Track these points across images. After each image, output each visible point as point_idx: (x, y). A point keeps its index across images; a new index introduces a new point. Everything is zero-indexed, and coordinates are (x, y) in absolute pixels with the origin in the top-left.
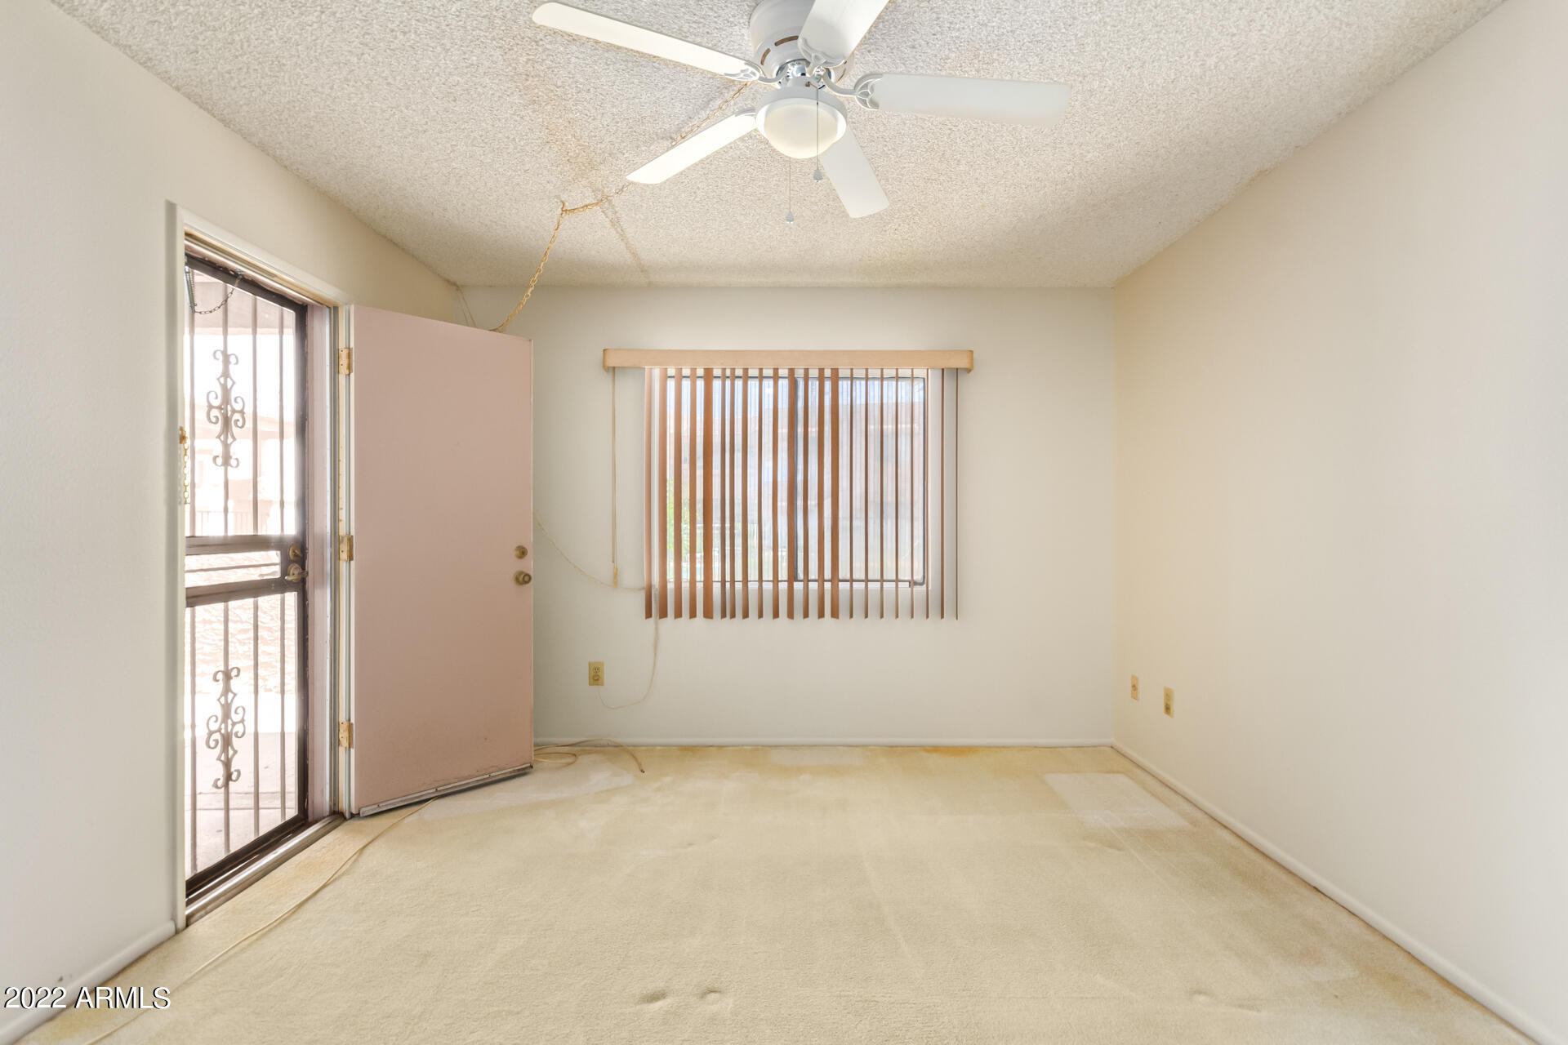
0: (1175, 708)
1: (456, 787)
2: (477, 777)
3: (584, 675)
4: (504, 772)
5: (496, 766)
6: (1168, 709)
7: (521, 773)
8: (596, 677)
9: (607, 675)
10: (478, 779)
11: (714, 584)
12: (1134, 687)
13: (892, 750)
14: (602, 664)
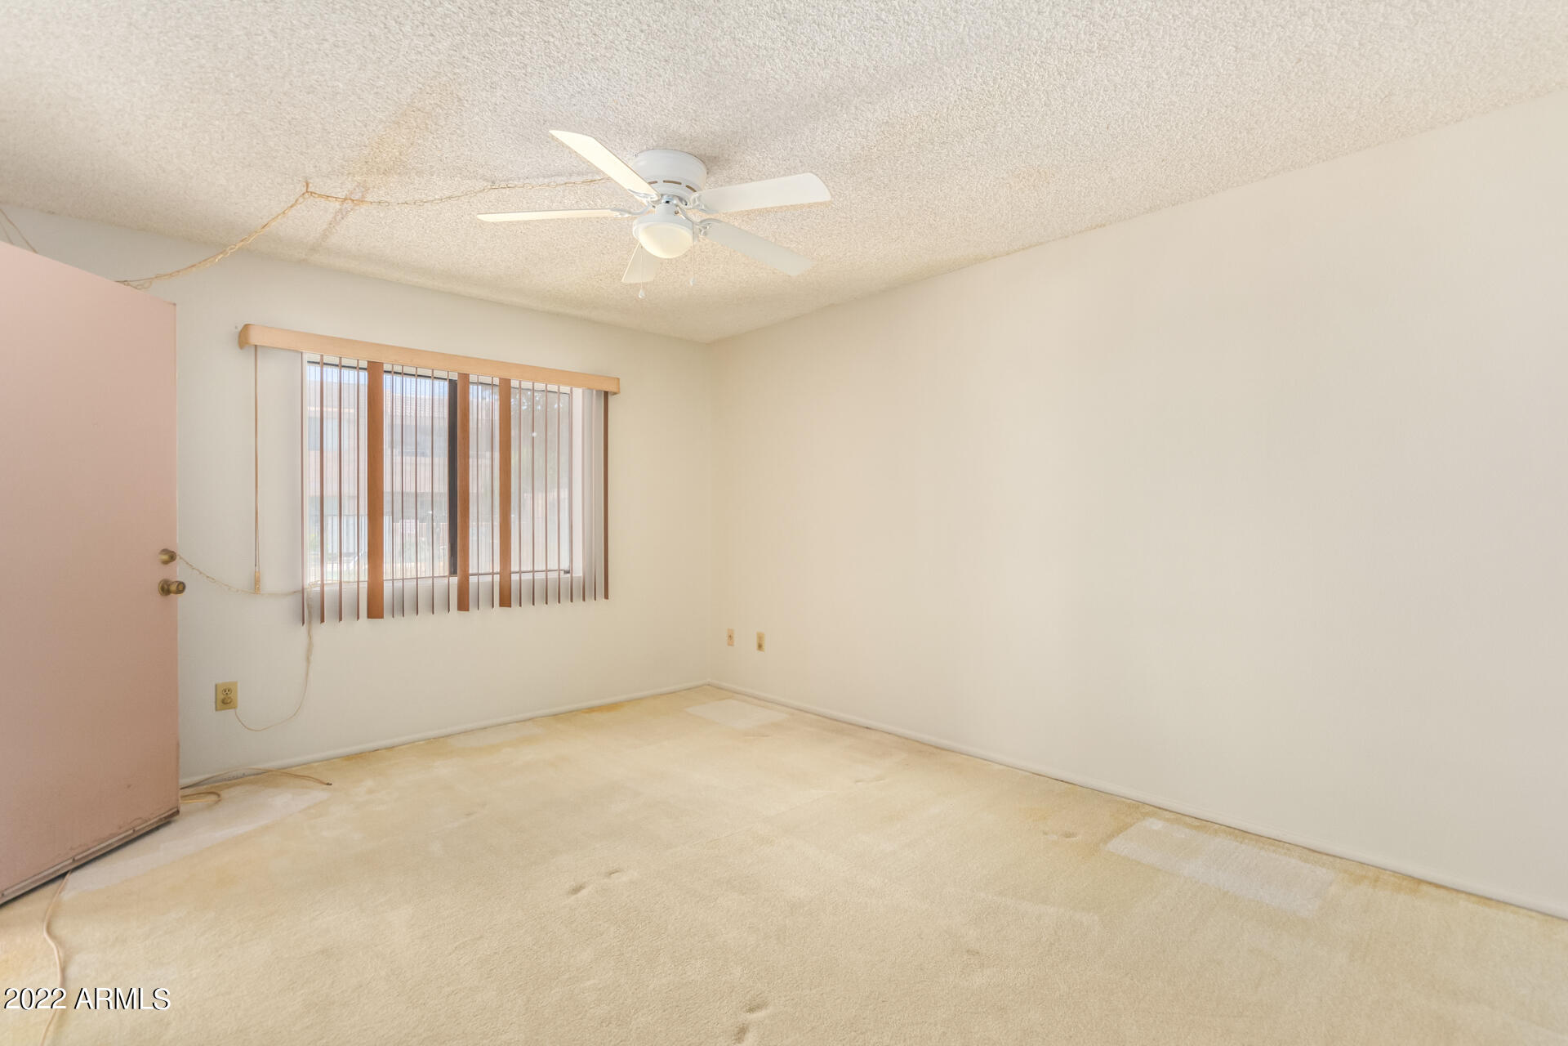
0: (766, 646)
1: (97, 851)
2: (121, 834)
3: (209, 698)
4: (149, 823)
5: (140, 818)
6: (760, 647)
7: (167, 821)
8: (225, 699)
9: (242, 697)
10: (121, 836)
11: (385, 584)
12: (730, 637)
13: (556, 716)
14: (235, 684)
